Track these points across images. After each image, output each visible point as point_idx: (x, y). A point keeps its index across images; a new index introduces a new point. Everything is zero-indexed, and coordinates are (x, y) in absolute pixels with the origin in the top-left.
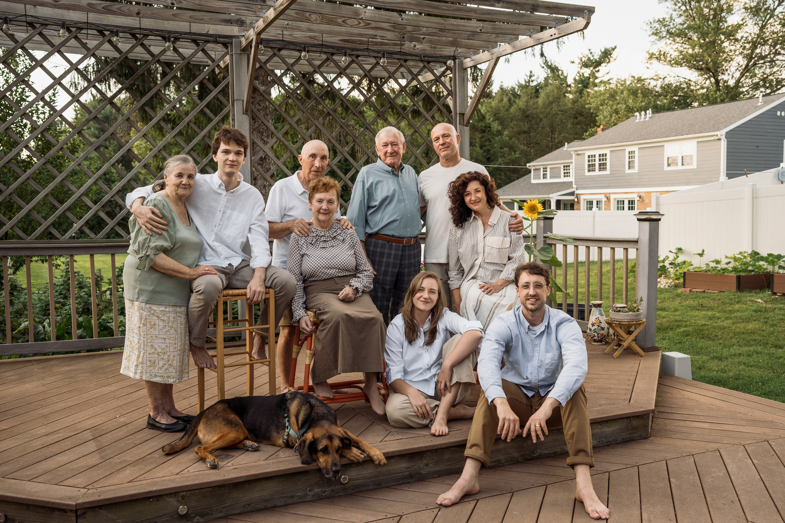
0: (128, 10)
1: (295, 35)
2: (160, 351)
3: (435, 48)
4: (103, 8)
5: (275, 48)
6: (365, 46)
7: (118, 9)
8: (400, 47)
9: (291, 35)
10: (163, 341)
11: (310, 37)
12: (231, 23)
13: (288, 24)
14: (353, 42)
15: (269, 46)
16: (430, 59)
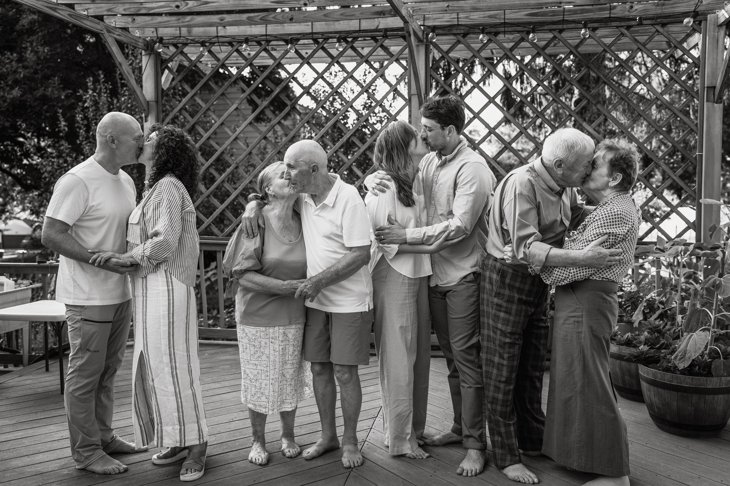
0: (282, 17)
1: (471, 17)
2: (252, 377)
3: (663, 5)
4: (260, 19)
5: (459, 34)
6: (560, 18)
7: (273, 18)
8: (608, 12)
9: (467, 17)
10: (255, 367)
11: (490, 17)
12: (384, 15)
13: (448, 6)
14: (544, 14)
15: (452, 32)
16: (665, 21)
